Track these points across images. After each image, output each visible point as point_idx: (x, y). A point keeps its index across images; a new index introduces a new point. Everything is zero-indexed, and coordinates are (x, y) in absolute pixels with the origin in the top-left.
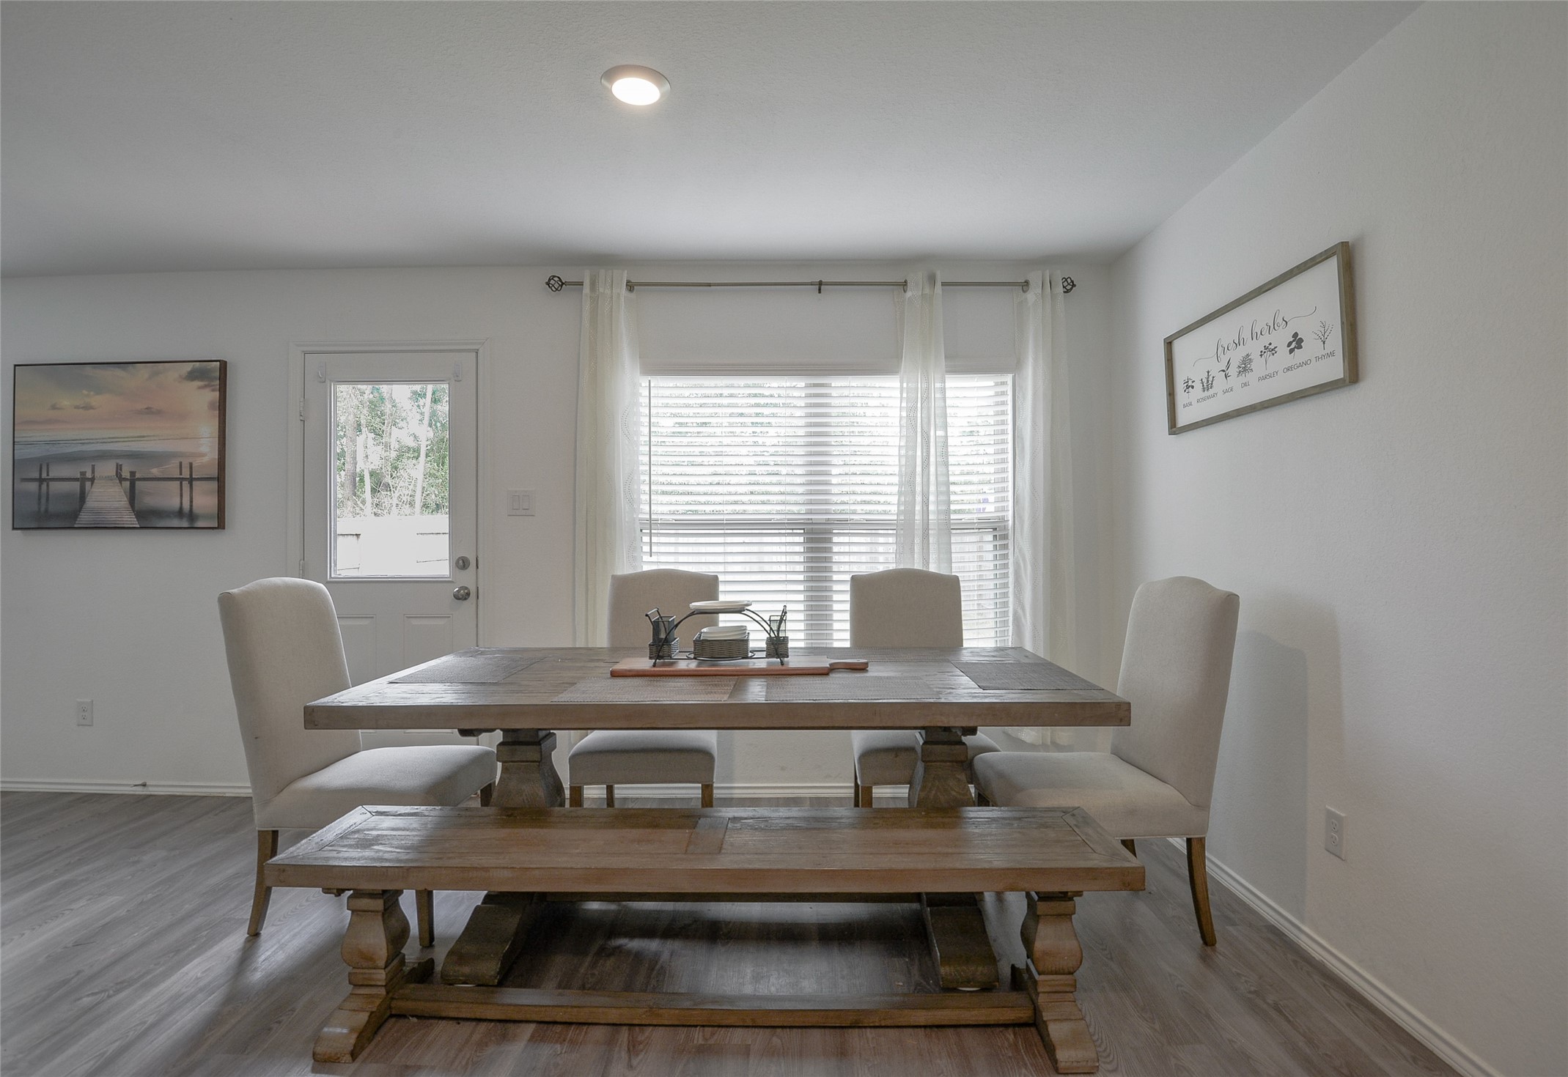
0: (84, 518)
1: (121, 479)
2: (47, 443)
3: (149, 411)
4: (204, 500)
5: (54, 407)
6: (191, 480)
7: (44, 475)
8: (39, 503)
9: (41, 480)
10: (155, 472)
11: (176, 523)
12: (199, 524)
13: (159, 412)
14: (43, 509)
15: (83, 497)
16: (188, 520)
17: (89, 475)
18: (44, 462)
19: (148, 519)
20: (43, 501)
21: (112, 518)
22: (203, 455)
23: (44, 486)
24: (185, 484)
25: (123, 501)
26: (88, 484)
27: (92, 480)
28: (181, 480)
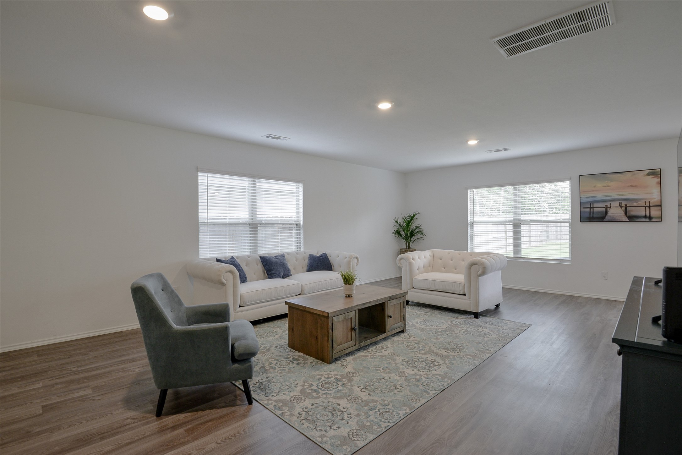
0: (607, 218)
1: (621, 207)
2: (592, 197)
3: (632, 186)
4: (654, 212)
5: (595, 187)
6: (650, 207)
7: (592, 206)
8: (590, 215)
9: (590, 208)
10: (635, 204)
11: (644, 220)
12: (653, 220)
13: (636, 186)
14: (591, 216)
15: (606, 212)
16: (650, 218)
17: (609, 206)
18: (592, 203)
19: (632, 218)
20: (592, 214)
21: (618, 218)
22: (654, 199)
23: (592, 210)
24: (647, 208)
25: (623, 213)
26: (608, 209)
27: (610, 207)
28: (646, 207)
